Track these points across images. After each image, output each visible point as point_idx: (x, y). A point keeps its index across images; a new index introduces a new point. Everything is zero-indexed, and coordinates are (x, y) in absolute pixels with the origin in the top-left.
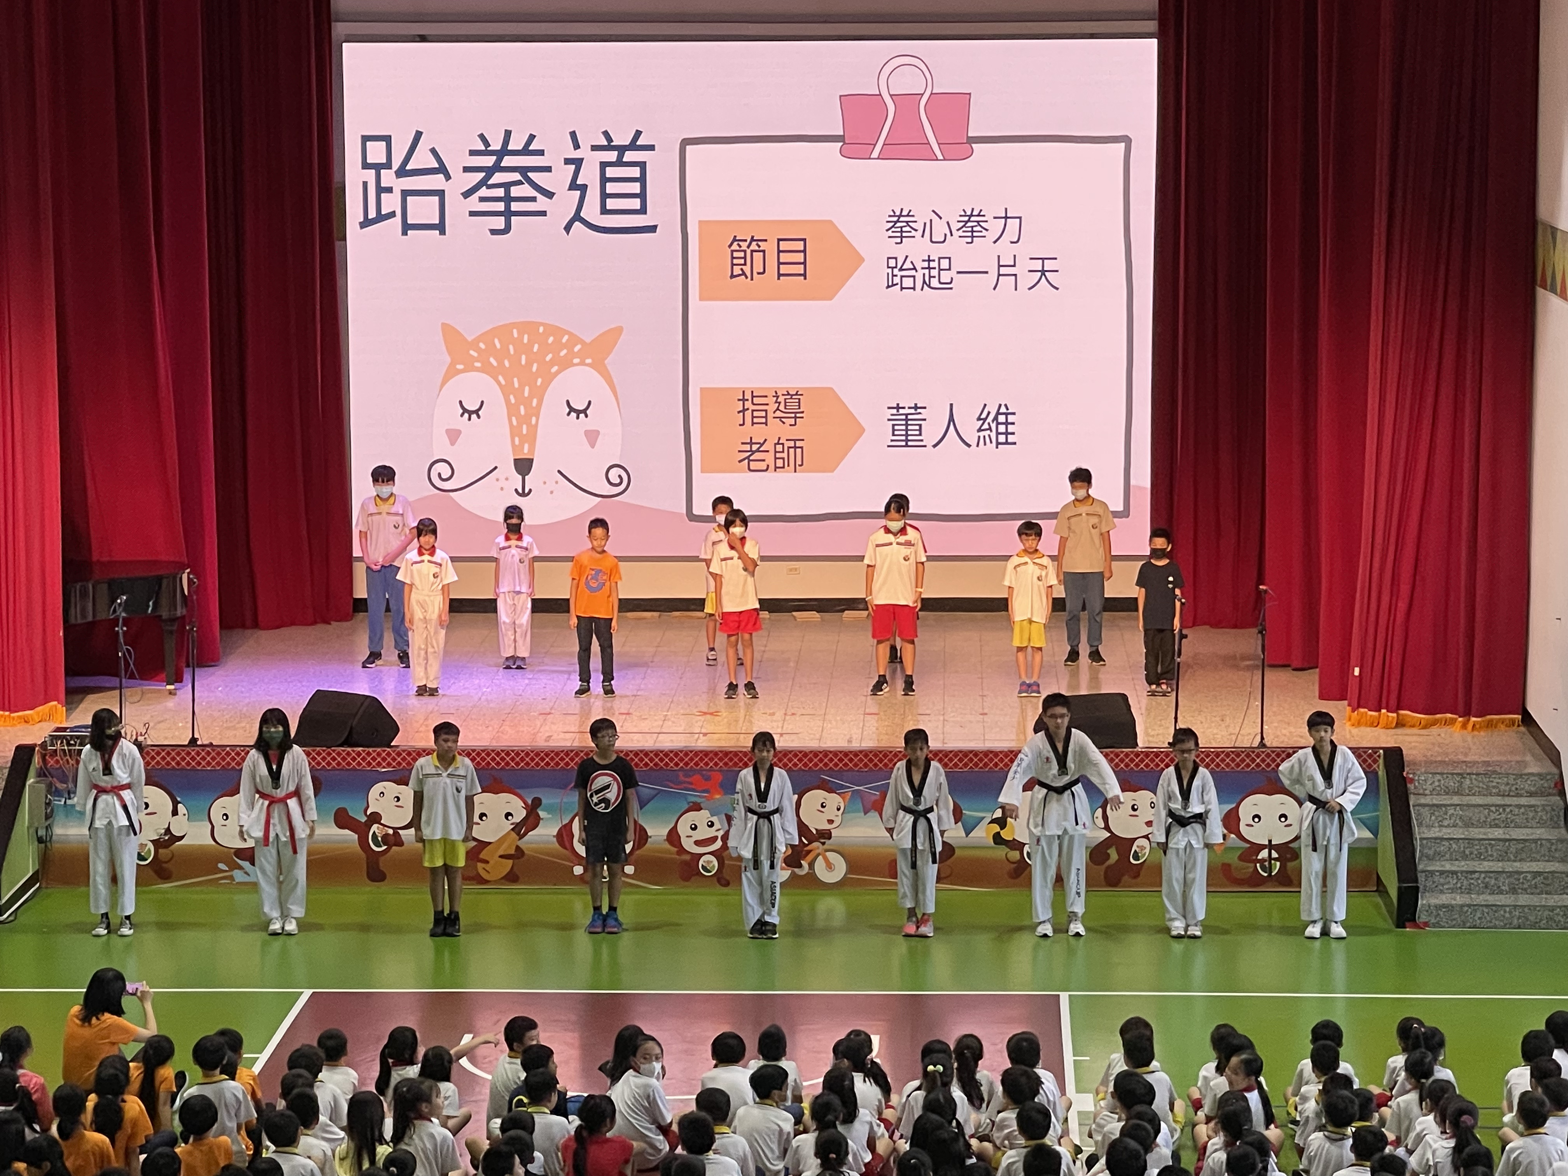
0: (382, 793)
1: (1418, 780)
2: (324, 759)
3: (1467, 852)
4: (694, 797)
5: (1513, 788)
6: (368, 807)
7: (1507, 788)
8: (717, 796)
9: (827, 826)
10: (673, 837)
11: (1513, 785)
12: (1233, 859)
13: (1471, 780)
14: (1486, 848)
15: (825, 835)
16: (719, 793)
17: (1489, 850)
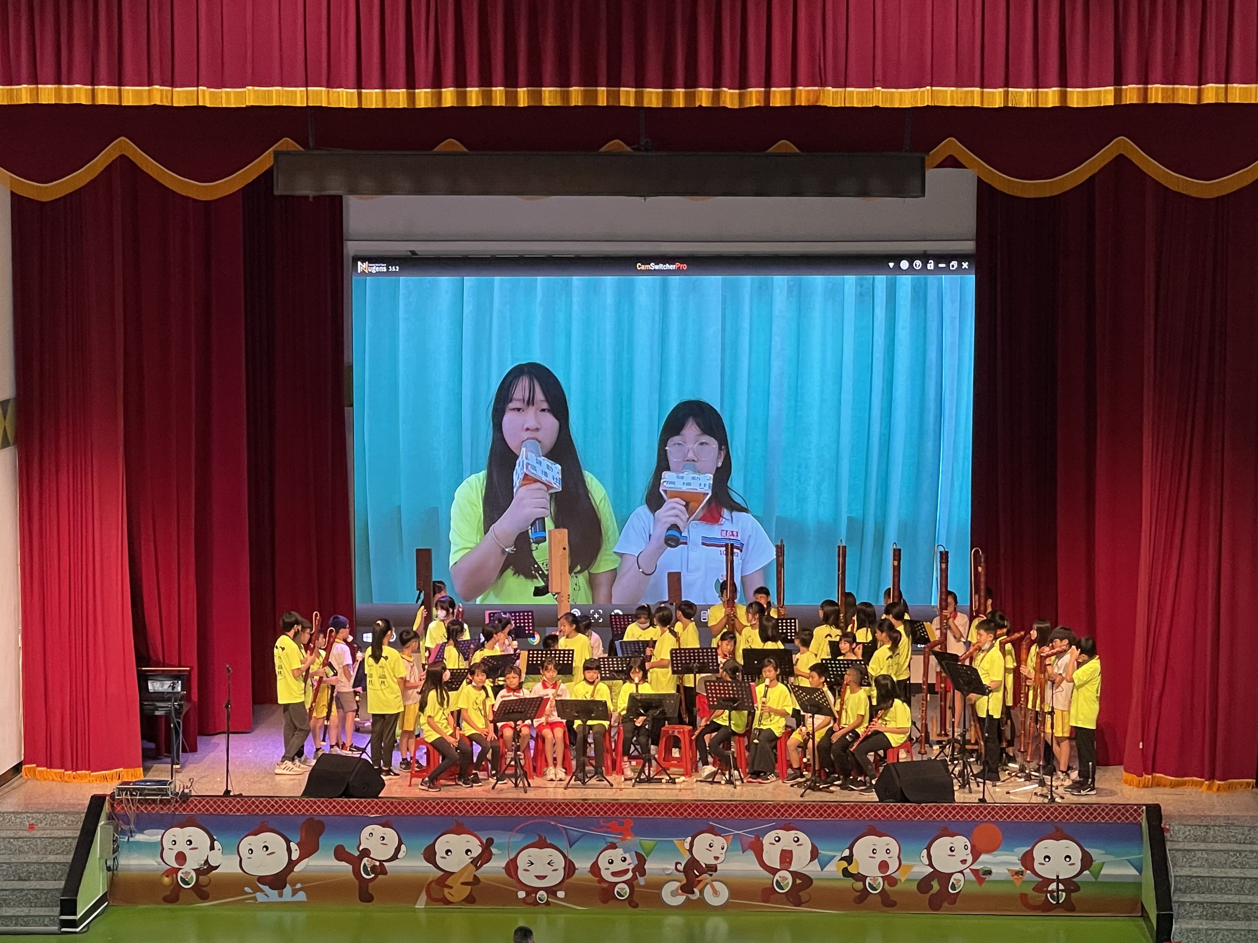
0: (371, 833)
1: (1173, 830)
2: (327, 807)
3: (1212, 887)
4: (612, 838)
5: (1248, 837)
6: (360, 844)
7: (1243, 837)
8: (629, 838)
9: (714, 862)
10: (595, 869)
11: (1247, 835)
12: (1029, 890)
13: (1214, 831)
14: (1226, 884)
15: (712, 868)
16: (630, 835)
17: (1229, 886)
